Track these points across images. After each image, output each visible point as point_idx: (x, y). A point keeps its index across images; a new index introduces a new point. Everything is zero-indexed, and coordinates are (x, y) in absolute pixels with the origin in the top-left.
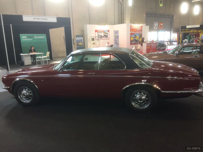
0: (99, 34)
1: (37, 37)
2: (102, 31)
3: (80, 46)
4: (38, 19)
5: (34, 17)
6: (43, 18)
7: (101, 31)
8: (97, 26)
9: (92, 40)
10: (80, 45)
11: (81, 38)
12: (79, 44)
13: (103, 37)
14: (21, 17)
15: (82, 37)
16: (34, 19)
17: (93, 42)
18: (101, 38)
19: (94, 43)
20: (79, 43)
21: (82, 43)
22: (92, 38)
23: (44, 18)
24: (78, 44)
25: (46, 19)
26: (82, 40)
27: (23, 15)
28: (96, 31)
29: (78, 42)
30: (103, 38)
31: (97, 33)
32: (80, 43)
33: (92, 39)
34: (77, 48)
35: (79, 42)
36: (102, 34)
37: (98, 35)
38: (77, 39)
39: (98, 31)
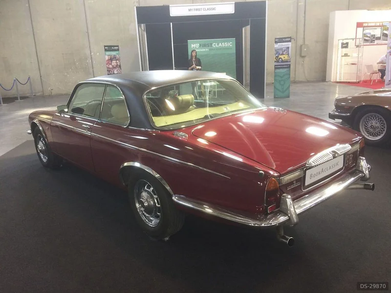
0: (367, 31)
1: (218, 45)
2: (378, 24)
3: (282, 61)
4: (197, 10)
5: (190, 8)
6: (206, 7)
7: (374, 24)
8: (365, 12)
9: (342, 47)
10: (283, 59)
11: (287, 45)
12: (281, 58)
13: (379, 38)
14: (166, 9)
15: (290, 41)
16: (190, 10)
17: (345, 51)
18: (372, 41)
19: (346, 55)
20: (280, 56)
21: (288, 54)
22: (345, 42)
23: (209, 7)
24: (277, 57)
25: (214, 9)
26: (288, 48)
27: (170, 6)
28: (359, 25)
29: (279, 54)
30: (376, 42)
31: (362, 29)
32: (284, 56)
33: (343, 44)
34: (275, 66)
35: (281, 53)
36: (378, 32)
37: (364, 35)
38: (277, 46)
39: (364, 25)
